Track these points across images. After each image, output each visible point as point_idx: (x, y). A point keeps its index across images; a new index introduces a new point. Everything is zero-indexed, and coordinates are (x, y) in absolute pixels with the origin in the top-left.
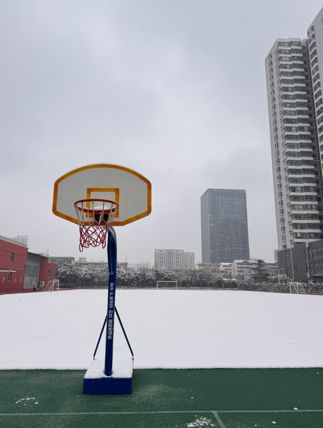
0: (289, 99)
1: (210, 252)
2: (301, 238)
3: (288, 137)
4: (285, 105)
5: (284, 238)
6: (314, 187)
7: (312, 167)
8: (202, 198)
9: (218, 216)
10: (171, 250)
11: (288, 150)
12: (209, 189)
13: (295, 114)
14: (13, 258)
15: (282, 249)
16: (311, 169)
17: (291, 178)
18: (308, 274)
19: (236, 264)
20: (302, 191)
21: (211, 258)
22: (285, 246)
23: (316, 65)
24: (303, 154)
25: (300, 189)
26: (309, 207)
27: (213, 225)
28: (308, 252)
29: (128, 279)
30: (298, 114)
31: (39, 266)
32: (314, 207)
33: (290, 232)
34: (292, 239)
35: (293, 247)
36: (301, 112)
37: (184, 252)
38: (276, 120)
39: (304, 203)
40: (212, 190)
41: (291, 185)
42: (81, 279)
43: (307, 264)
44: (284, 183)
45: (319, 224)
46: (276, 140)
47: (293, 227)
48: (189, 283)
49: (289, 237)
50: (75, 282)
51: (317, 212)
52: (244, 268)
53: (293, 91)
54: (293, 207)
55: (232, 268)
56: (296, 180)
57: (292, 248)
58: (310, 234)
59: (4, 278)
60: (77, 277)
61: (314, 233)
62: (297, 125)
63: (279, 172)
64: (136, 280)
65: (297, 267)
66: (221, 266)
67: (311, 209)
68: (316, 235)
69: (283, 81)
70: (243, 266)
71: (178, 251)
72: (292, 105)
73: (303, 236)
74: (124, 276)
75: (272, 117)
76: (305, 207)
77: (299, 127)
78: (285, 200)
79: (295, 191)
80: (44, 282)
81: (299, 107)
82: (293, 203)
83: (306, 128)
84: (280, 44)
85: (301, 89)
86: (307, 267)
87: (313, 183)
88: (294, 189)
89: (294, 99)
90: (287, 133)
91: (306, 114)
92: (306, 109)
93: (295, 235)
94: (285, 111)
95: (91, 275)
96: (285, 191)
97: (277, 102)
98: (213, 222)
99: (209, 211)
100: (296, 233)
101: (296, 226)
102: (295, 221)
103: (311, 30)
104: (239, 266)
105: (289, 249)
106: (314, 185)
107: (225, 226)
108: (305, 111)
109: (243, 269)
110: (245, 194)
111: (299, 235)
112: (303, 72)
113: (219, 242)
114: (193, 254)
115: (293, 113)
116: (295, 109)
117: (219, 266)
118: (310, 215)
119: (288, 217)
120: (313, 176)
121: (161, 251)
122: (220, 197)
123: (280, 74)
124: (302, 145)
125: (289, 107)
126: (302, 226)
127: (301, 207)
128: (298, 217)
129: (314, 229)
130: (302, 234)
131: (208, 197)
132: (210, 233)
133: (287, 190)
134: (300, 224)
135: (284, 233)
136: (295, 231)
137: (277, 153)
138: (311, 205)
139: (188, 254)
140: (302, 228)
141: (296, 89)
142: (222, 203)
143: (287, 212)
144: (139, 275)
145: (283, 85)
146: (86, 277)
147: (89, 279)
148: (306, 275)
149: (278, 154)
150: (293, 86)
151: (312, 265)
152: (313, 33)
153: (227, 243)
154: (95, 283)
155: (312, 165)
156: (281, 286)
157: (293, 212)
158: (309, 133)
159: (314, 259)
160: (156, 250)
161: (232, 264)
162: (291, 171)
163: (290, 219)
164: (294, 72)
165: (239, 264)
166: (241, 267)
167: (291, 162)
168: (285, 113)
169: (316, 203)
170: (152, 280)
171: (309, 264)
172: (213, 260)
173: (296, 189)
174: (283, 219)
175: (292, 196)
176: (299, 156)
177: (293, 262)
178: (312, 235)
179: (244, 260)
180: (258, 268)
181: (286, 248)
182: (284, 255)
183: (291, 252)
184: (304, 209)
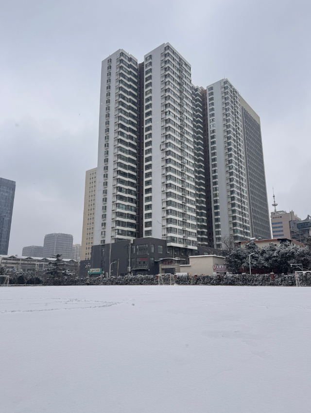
0: (125, 107)
2: (121, 234)
3: (120, 141)
4: (121, 110)
5: (104, 233)
6: (135, 191)
11: (119, 153)
13: (127, 123)
16: (134, 175)
17: (119, 179)
18: (130, 267)
20: (126, 193)
22: (104, 240)
23: (149, 88)
24: (129, 160)
25: (125, 190)
26: (130, 208)
28: (131, 247)
30: (129, 124)
32: (133, 208)
33: (112, 228)
34: (113, 234)
35: (113, 242)
36: (132, 123)
39: (126, 204)
41: (119, 185)
43: (128, 259)
45: (135, 224)
47: (116, 224)
49: (109, 233)
51: (135, 213)
53: (128, 101)
54: (118, 205)
56: (122, 182)
57: (112, 244)
58: (128, 231)
61: (131, 232)
62: (128, 133)
67: (131, 210)
69: (121, 89)
72: (126, 114)
73: (123, 233)
76: (127, 207)
77: (129, 135)
79: (121, 192)
81: (131, 118)
82: (118, 201)
83: (134, 139)
84: (122, 54)
86: (128, 261)
87: (134, 187)
88: (120, 189)
89: (128, 109)
90: (120, 137)
91: (135, 126)
93: (117, 231)
94: (121, 116)
97: (113, 105)
101: (118, 223)
102: (118, 219)
103: (149, 58)
105: (108, 244)
106: (135, 189)
108: (135, 123)
110: (15, 185)
111: (120, 232)
115: (126, 121)
116: (128, 118)
118: (130, 215)
119: (111, 214)
120: (135, 181)
124: (130, 152)
126: (123, 224)
127: (124, 207)
128: (121, 215)
129: (131, 228)
130: (122, 231)
133: (114, 189)
134: (123, 222)
135: (104, 229)
136: (118, 227)
138: (131, 206)
140: (123, 226)
145: (121, 92)
148: (127, 269)
150: (128, 97)
151: (133, 260)
152: (150, 61)
157: (118, 210)
158: (136, 144)
159: (138, 254)
162: (119, 172)
163: (114, 216)
164: (130, 85)
167: (120, 165)
168: (120, 118)
169: (135, 205)
171: (131, 259)
173: (122, 190)
174: (105, 215)
175: (119, 195)
176: (127, 161)
177: (111, 256)
178: (130, 233)
179: (42, 258)
180: (56, 263)
181: (104, 243)
182: (100, 249)
183: (111, 247)
184: (126, 209)
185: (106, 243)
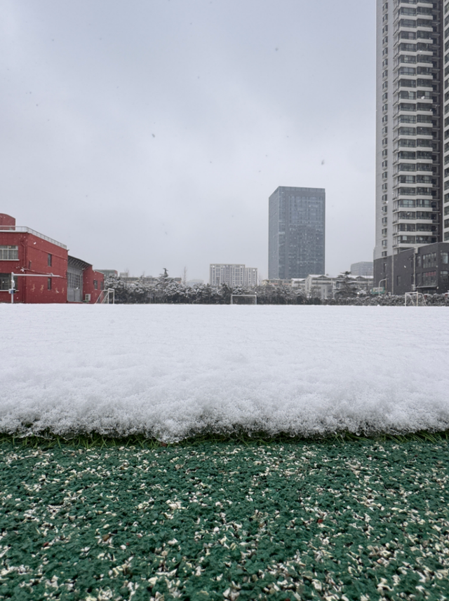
0: (409, 50)
1: (279, 266)
2: (407, 242)
3: (402, 106)
4: (402, 58)
5: (385, 243)
6: (430, 176)
7: (430, 149)
8: (271, 199)
9: (291, 221)
10: (229, 265)
11: (401, 125)
12: (280, 187)
13: (414, 73)
14: (51, 262)
15: (380, 256)
16: (427, 152)
17: (402, 164)
18: (414, 285)
19: (310, 280)
20: (414, 182)
21: (280, 274)
22: (386, 252)
24: (419, 131)
25: (411, 179)
26: (421, 203)
27: (283, 233)
28: (416, 259)
29: (189, 295)
30: (419, 73)
31: (82, 275)
32: (426, 202)
33: (394, 234)
34: (396, 243)
35: (396, 253)
36: (423, 70)
37: (246, 267)
38: (386, 82)
39: (415, 197)
40: (284, 188)
41: (401, 173)
42: (131, 294)
43: (413, 274)
44: (391, 170)
45: (430, 224)
46: (385, 111)
47: (398, 228)
48: (263, 300)
49: (391, 241)
50: (124, 297)
51: (430, 209)
52: (320, 284)
53: (414, 38)
54: (401, 202)
55: (307, 284)
56: (407, 167)
57: (395, 256)
58: (418, 236)
59: (43, 286)
60: (126, 292)
61: (423, 237)
62: (415, 90)
63: (385, 156)
64: (199, 297)
65: (399, 278)
66: (293, 282)
67: (423, 205)
68: (426, 239)
69: (402, 22)
70: (319, 281)
71: (238, 266)
72: (412, 59)
73: (410, 240)
74: (184, 291)
75: (381, 79)
76: (416, 203)
77: (418, 91)
78: (391, 193)
79: (404, 182)
80: (89, 295)
81: (421, 62)
82: (401, 197)
85: (427, 35)
86: (412, 277)
87: (429, 170)
88: (403, 179)
89: (414, 50)
90: (401, 101)
91: (429, 73)
92: (430, 65)
93: (399, 239)
94: (402, 68)
95: (143, 289)
96: (391, 182)
97: (391, 55)
98: (284, 230)
99: (280, 215)
100: (401, 236)
101: (402, 227)
102: (401, 221)
104: (315, 281)
105: (391, 257)
106: (430, 173)
107: (298, 234)
108: (429, 68)
109: (319, 286)
110: (324, 193)
111: (405, 239)
112: (431, 9)
113: (290, 255)
114: (256, 269)
115: (412, 71)
116: (415, 66)
117: (290, 282)
118: (421, 214)
119: (392, 215)
120: (430, 161)
121: (218, 266)
122: (293, 197)
123: (399, 11)
124: (420, 118)
125: (409, 62)
126: (410, 227)
127: (411, 202)
128: (406, 215)
129: (424, 231)
130: (408, 237)
131: (279, 197)
132: (280, 243)
133: (394, 181)
134: (408, 225)
135: (385, 237)
136: (401, 233)
137: (384, 130)
138: (423, 200)
139: (250, 269)
140: (409, 230)
141: (419, 34)
142: (295, 206)
143: (392, 209)
144: (203, 290)
145: (402, 29)
146: (137, 291)
147: (142, 294)
148: (411, 287)
149: (386, 131)
150: (415, 30)
151: (419, 275)
153: (300, 255)
154: (149, 299)
155: (429, 146)
156: (382, 299)
157: (401, 209)
158: (431, 101)
159: (424, 267)
160: (211, 265)
161: (306, 279)
162: (402, 154)
163: (395, 218)
164: (419, 8)
165: (314, 279)
166: (317, 283)
167: (403, 143)
168: (401, 70)
169: (430, 197)
170: (218, 296)
171: (416, 275)
172: (282, 275)
173: (407, 179)
174: (386, 218)
175: (401, 188)
176: (414, 134)
177: (394, 272)
178: (421, 239)
179: (320, 276)
180: (344, 282)
181: (386, 255)
182: (382, 263)
183: (393, 260)
184: (414, 205)
185: (388, 255)
